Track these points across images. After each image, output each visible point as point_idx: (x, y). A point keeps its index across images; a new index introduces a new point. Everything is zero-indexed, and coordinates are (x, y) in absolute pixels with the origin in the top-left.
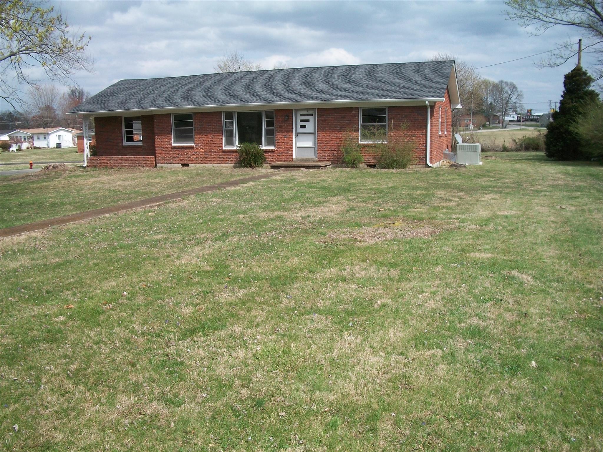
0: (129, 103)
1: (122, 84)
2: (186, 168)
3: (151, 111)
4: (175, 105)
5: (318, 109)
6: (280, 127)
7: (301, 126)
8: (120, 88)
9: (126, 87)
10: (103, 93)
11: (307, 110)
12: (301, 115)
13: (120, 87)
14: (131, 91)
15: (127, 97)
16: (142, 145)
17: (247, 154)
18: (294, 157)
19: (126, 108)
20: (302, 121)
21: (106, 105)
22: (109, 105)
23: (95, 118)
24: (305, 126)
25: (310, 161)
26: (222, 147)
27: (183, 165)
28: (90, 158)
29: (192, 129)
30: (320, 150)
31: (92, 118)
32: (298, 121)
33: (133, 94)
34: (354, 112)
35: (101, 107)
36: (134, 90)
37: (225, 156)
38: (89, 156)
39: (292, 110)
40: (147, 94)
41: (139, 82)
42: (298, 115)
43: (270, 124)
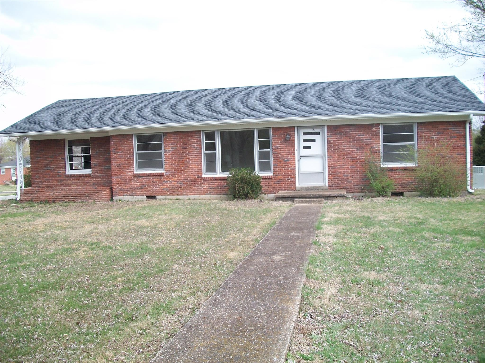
0: (77, 122)
1: (62, 104)
2: (154, 200)
3: (107, 132)
4: (140, 123)
5: (328, 126)
6: (278, 149)
7: (305, 148)
8: (60, 108)
9: (68, 107)
10: (40, 112)
11: (313, 127)
12: (305, 134)
13: (60, 106)
14: (75, 110)
15: (73, 116)
16: (91, 173)
17: (242, 182)
18: (297, 185)
19: (75, 127)
20: (305, 141)
21: (47, 125)
22: (51, 124)
23: (31, 142)
24: (309, 148)
25: (318, 190)
26: (202, 174)
27: (149, 197)
28: (24, 190)
29: (162, 152)
30: (332, 176)
31: (27, 141)
32: (301, 141)
33: (78, 113)
34: (374, 129)
35: (41, 127)
36: (78, 109)
37: (205, 185)
38: (23, 188)
39: (294, 127)
40: (96, 112)
41: (82, 102)
42: (301, 134)
43: (264, 145)
